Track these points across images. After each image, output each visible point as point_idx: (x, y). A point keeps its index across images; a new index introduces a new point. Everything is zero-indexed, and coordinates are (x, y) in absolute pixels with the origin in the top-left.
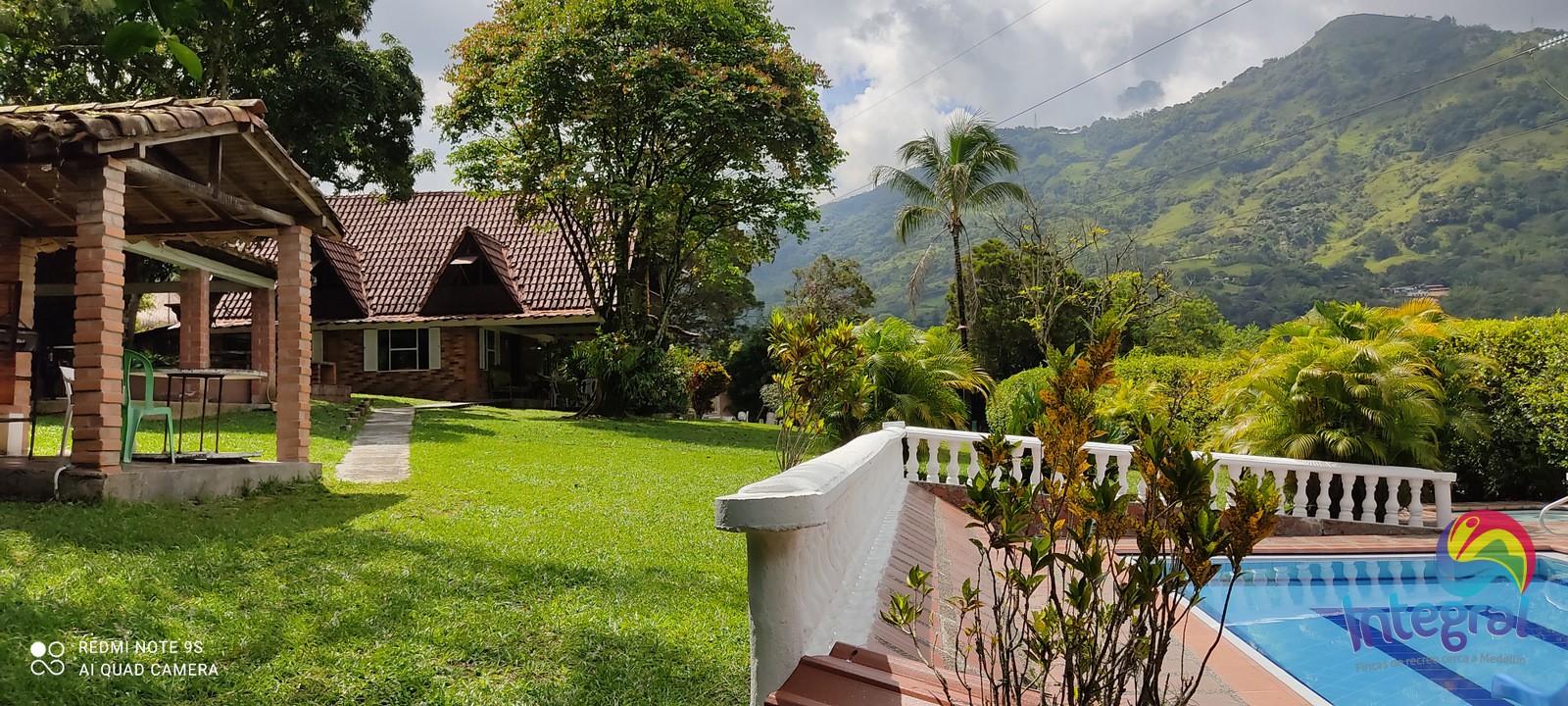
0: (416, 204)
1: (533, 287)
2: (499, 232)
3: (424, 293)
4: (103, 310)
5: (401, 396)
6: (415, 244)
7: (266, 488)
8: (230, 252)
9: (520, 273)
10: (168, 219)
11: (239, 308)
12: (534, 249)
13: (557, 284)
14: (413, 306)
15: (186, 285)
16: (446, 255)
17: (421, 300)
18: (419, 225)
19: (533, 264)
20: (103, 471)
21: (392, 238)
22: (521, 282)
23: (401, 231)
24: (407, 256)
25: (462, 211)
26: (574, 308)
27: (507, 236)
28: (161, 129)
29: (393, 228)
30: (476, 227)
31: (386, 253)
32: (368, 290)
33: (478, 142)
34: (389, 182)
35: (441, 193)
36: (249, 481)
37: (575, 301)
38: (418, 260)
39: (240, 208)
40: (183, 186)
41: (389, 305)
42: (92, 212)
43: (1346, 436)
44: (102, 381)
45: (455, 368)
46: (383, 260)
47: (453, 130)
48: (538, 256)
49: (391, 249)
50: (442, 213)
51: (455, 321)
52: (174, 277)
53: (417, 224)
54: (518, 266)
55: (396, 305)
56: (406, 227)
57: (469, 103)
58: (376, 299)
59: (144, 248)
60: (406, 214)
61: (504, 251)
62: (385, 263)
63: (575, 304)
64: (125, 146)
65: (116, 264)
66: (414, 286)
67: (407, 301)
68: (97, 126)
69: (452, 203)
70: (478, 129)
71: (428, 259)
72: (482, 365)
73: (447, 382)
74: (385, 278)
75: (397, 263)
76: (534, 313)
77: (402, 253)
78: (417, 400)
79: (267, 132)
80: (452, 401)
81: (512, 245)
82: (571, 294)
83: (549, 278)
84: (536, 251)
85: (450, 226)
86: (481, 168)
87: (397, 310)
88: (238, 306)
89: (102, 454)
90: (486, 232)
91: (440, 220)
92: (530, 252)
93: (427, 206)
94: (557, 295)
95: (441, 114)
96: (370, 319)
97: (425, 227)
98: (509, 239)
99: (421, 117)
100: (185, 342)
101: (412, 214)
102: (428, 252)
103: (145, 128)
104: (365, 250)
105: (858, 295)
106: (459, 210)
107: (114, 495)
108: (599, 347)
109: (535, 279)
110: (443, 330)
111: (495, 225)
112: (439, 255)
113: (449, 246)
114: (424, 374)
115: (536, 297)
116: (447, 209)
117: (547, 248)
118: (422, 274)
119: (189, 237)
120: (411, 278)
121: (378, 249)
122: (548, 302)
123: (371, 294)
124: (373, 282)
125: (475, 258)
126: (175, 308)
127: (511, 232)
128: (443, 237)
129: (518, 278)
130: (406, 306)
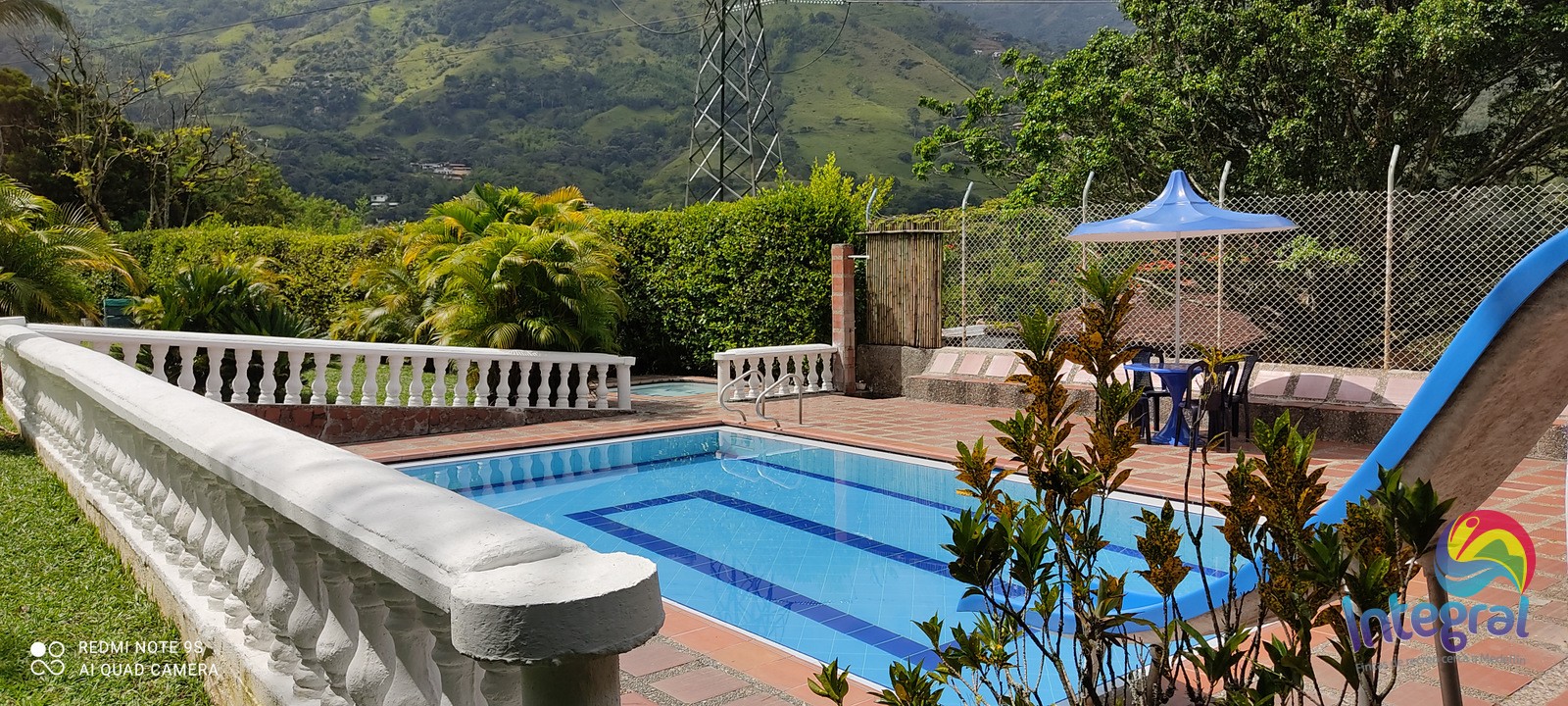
43: (546, 324)
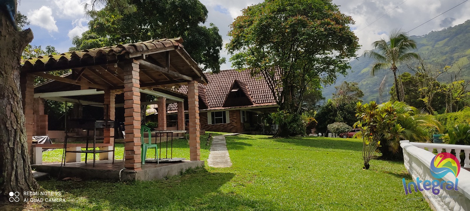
0: (220, 74)
1: (256, 97)
2: (244, 81)
3: (224, 100)
4: (134, 113)
5: (219, 132)
6: (220, 86)
7: (188, 171)
8: (170, 91)
9: (251, 93)
10: (154, 81)
11: (173, 108)
12: (255, 85)
13: (263, 96)
14: (221, 104)
15: (159, 102)
16: (229, 89)
17: (223, 103)
18: (221, 80)
19: (255, 90)
20: (136, 170)
21: (214, 85)
22: (252, 95)
23: (216, 82)
24: (218, 90)
25: (233, 75)
26: (269, 103)
27: (247, 82)
28: (150, 48)
29: (214, 82)
30: (238, 79)
31: (212, 89)
32: (208, 100)
33: (238, 54)
34: (213, 68)
35: (227, 70)
36: (183, 169)
37: (269, 101)
38: (222, 91)
39: (176, 75)
40: (158, 69)
41: (214, 105)
42: (129, 79)
44: (134, 138)
45: (234, 122)
46: (212, 91)
47: (231, 51)
48: (257, 87)
49: (214, 88)
50: (228, 76)
51: (233, 108)
52: (155, 100)
53: (220, 80)
54: (251, 91)
55: (216, 105)
56: (217, 81)
57: (236, 42)
58: (210, 103)
59: (147, 91)
60: (217, 77)
61: (246, 87)
62: (212, 92)
63: (269, 102)
64: (139, 55)
65: (137, 97)
66: (221, 98)
67: (219, 103)
68: (129, 48)
69: (230, 73)
70: (238, 49)
71: (224, 90)
72: (242, 122)
73: (232, 127)
74: (212, 97)
75: (216, 92)
76: (256, 105)
77: (217, 89)
78: (224, 133)
79: (184, 49)
80: (234, 133)
81: (249, 85)
82: (267, 98)
83: (260, 94)
84: (256, 86)
85: (230, 80)
86: (239, 62)
87: (216, 106)
88: (173, 107)
89: (135, 164)
90: (241, 81)
91: (227, 78)
92: (254, 86)
93: (223, 75)
94: (263, 99)
95: (228, 46)
96: (209, 109)
97: (223, 81)
98: (247, 83)
99: (222, 47)
100: (160, 119)
101: (219, 77)
102: (224, 88)
103: (145, 48)
104: (206, 89)
105: (358, 94)
106: (232, 75)
107: (139, 179)
108: (279, 115)
109: (256, 94)
110: (230, 111)
111: (243, 79)
112: (227, 89)
113: (230, 86)
114: (225, 125)
115: (257, 100)
116: (229, 75)
117: (259, 85)
118: (223, 95)
119: (160, 87)
120: (220, 96)
121: (210, 88)
122: (261, 101)
123: (209, 102)
124: (209, 98)
125: (238, 89)
126: (156, 109)
127: (248, 80)
128: (228, 83)
129: (251, 94)
130: (219, 105)
